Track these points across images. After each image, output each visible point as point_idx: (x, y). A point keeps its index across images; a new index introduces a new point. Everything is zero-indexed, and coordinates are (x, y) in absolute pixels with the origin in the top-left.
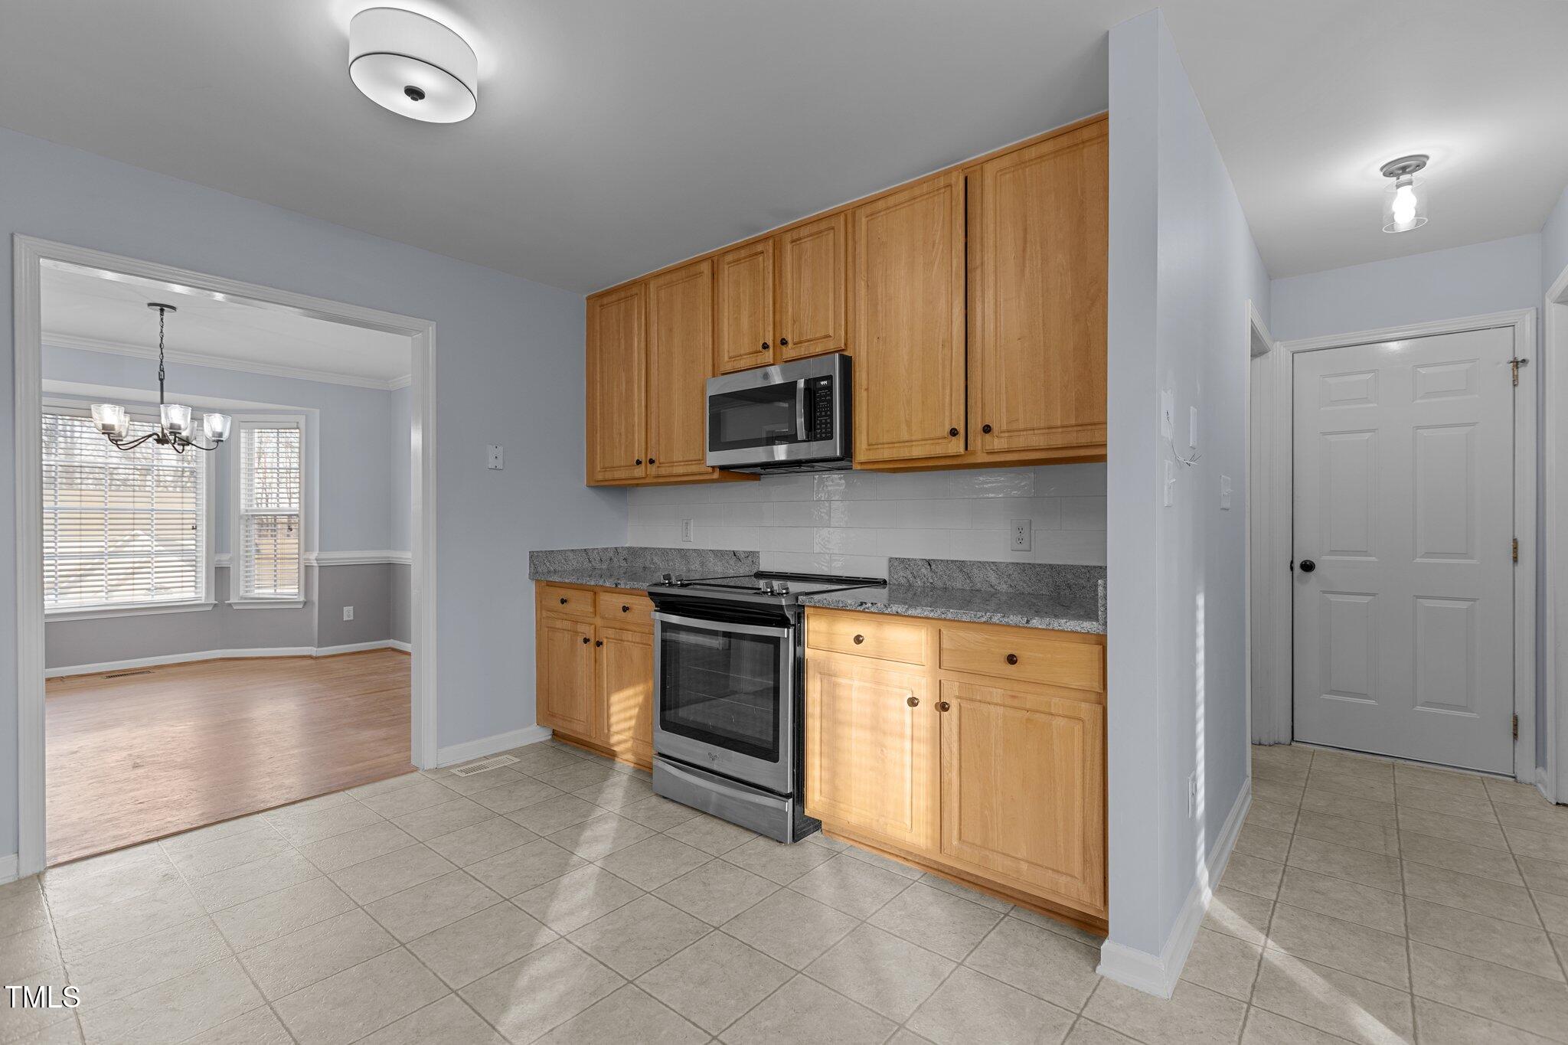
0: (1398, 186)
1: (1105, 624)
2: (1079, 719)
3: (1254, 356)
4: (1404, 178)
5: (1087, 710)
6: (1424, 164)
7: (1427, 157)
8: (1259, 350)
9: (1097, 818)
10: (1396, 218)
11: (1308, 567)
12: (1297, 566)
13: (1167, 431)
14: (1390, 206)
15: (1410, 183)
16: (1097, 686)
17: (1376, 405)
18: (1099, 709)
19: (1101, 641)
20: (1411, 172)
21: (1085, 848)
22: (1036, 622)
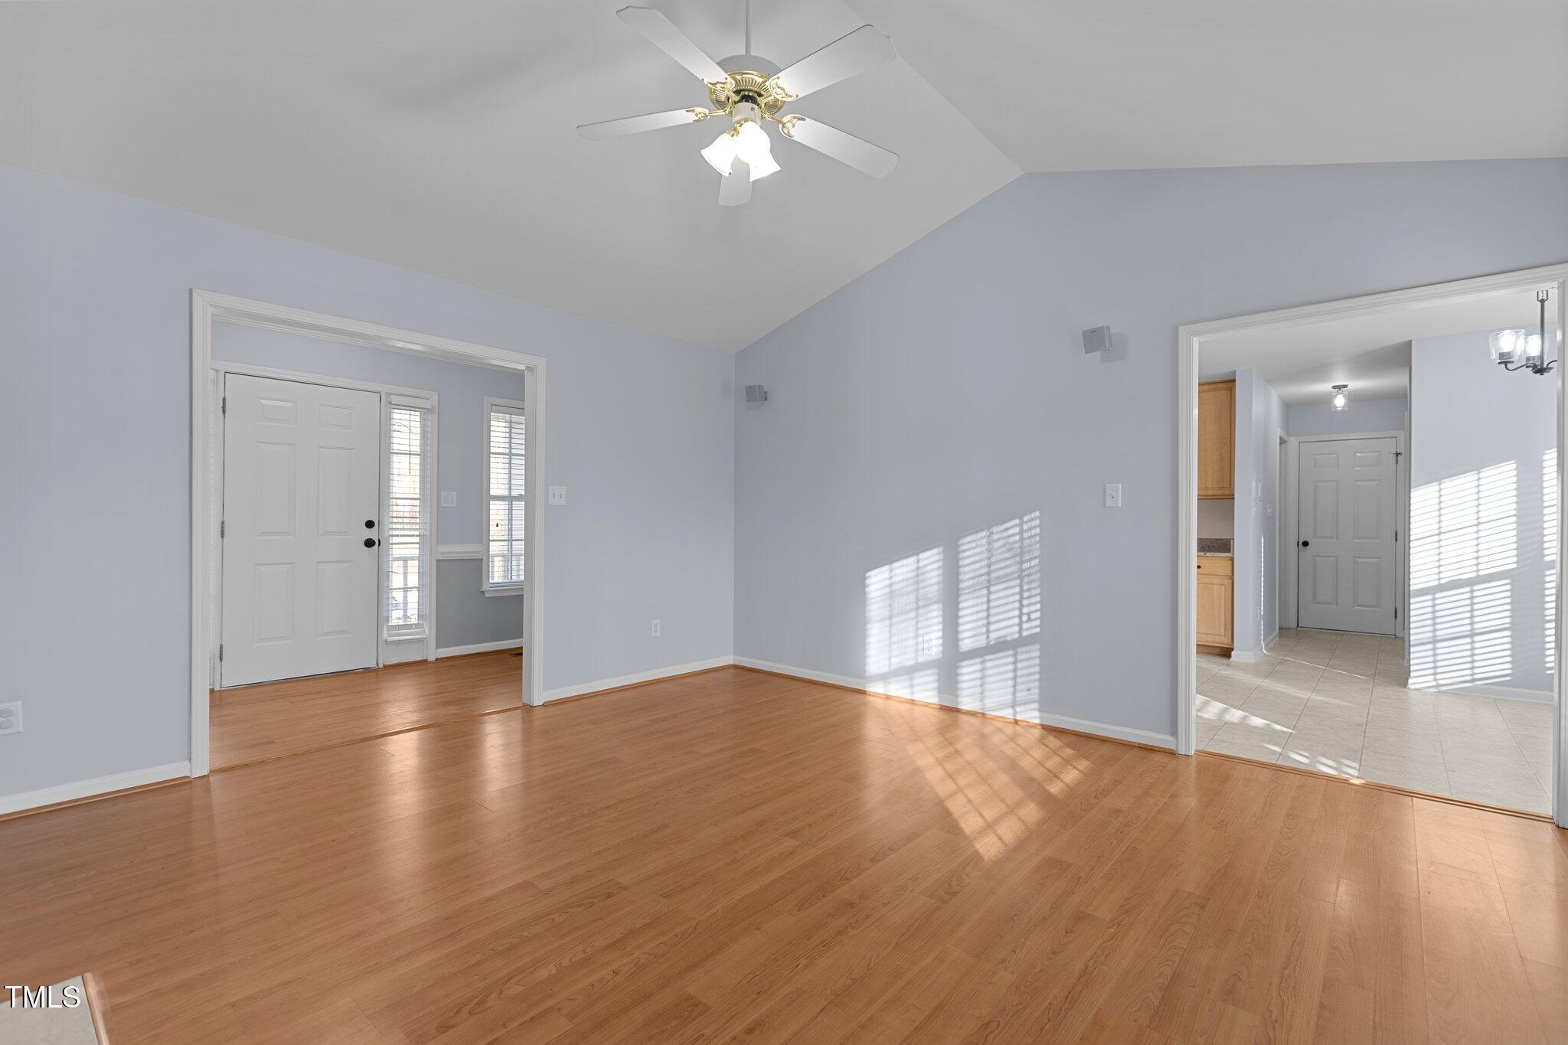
1: (1233, 553)
2: (1223, 585)
3: (1281, 444)
5: (1228, 582)
8: (1282, 442)
9: (1229, 615)
11: (1305, 544)
12: (1300, 543)
13: (1254, 494)
16: (1230, 573)
18: (1231, 581)
19: (1232, 559)
21: (1225, 625)
22: (1208, 554)
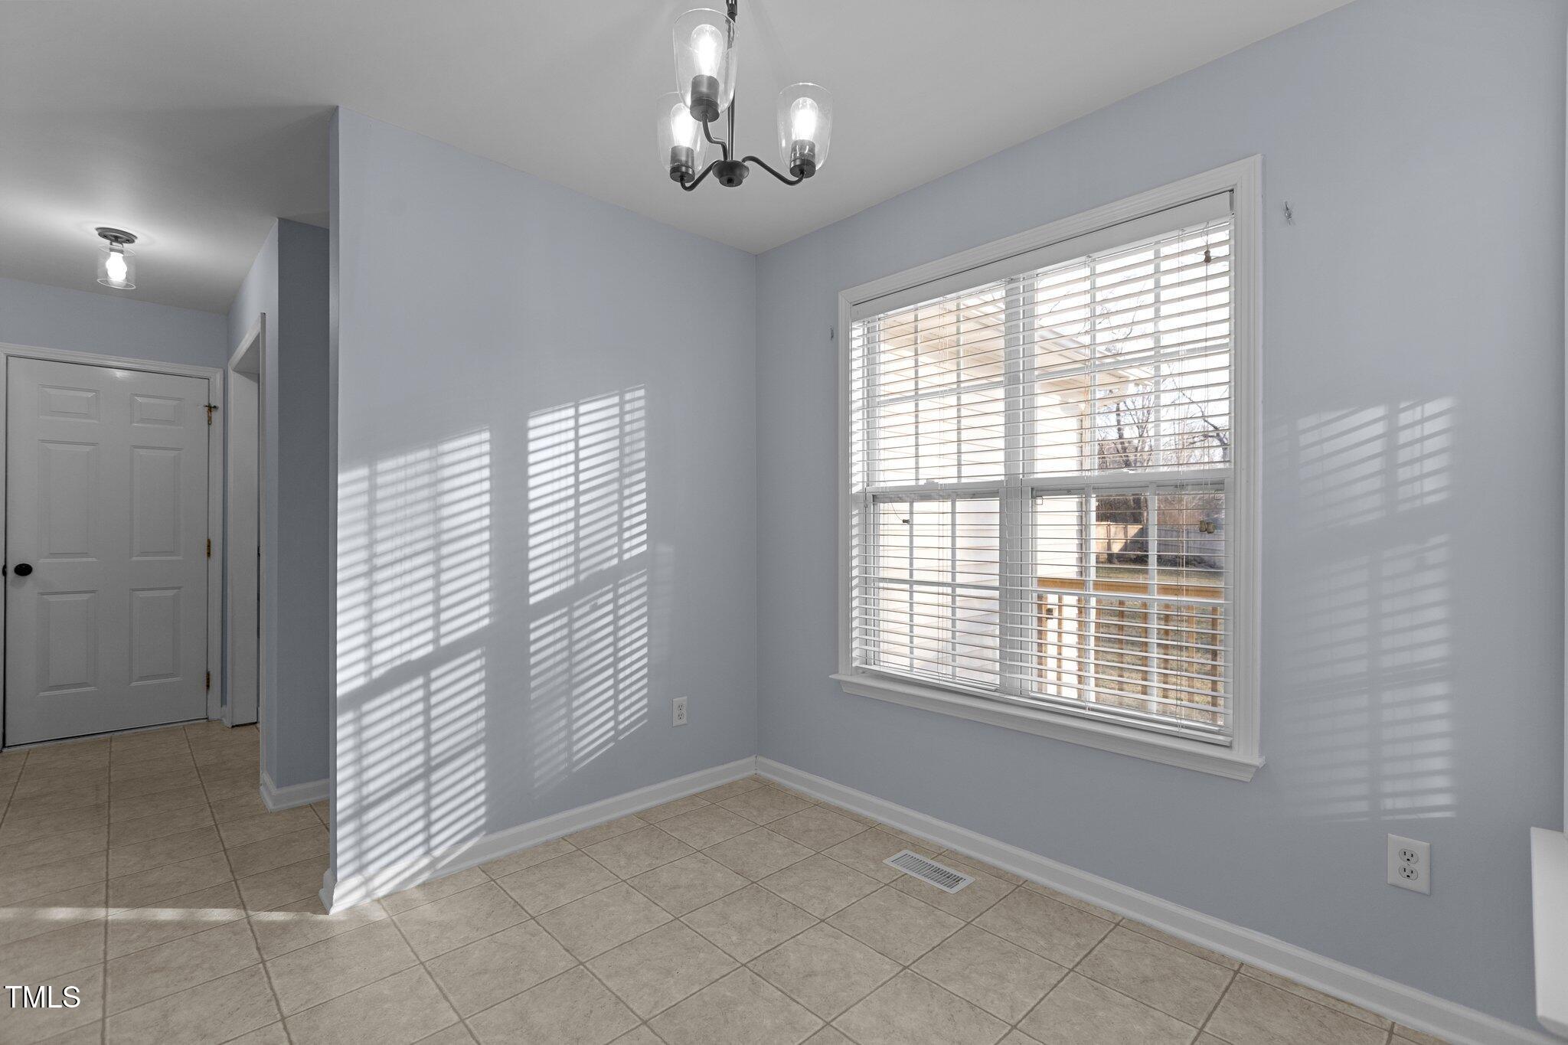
0: (112, 250)
4: (116, 245)
6: (133, 241)
7: (136, 238)
10: (110, 273)
11: (23, 569)
12: (10, 571)
14: (104, 265)
15: (121, 252)
17: (96, 422)
20: (121, 243)
